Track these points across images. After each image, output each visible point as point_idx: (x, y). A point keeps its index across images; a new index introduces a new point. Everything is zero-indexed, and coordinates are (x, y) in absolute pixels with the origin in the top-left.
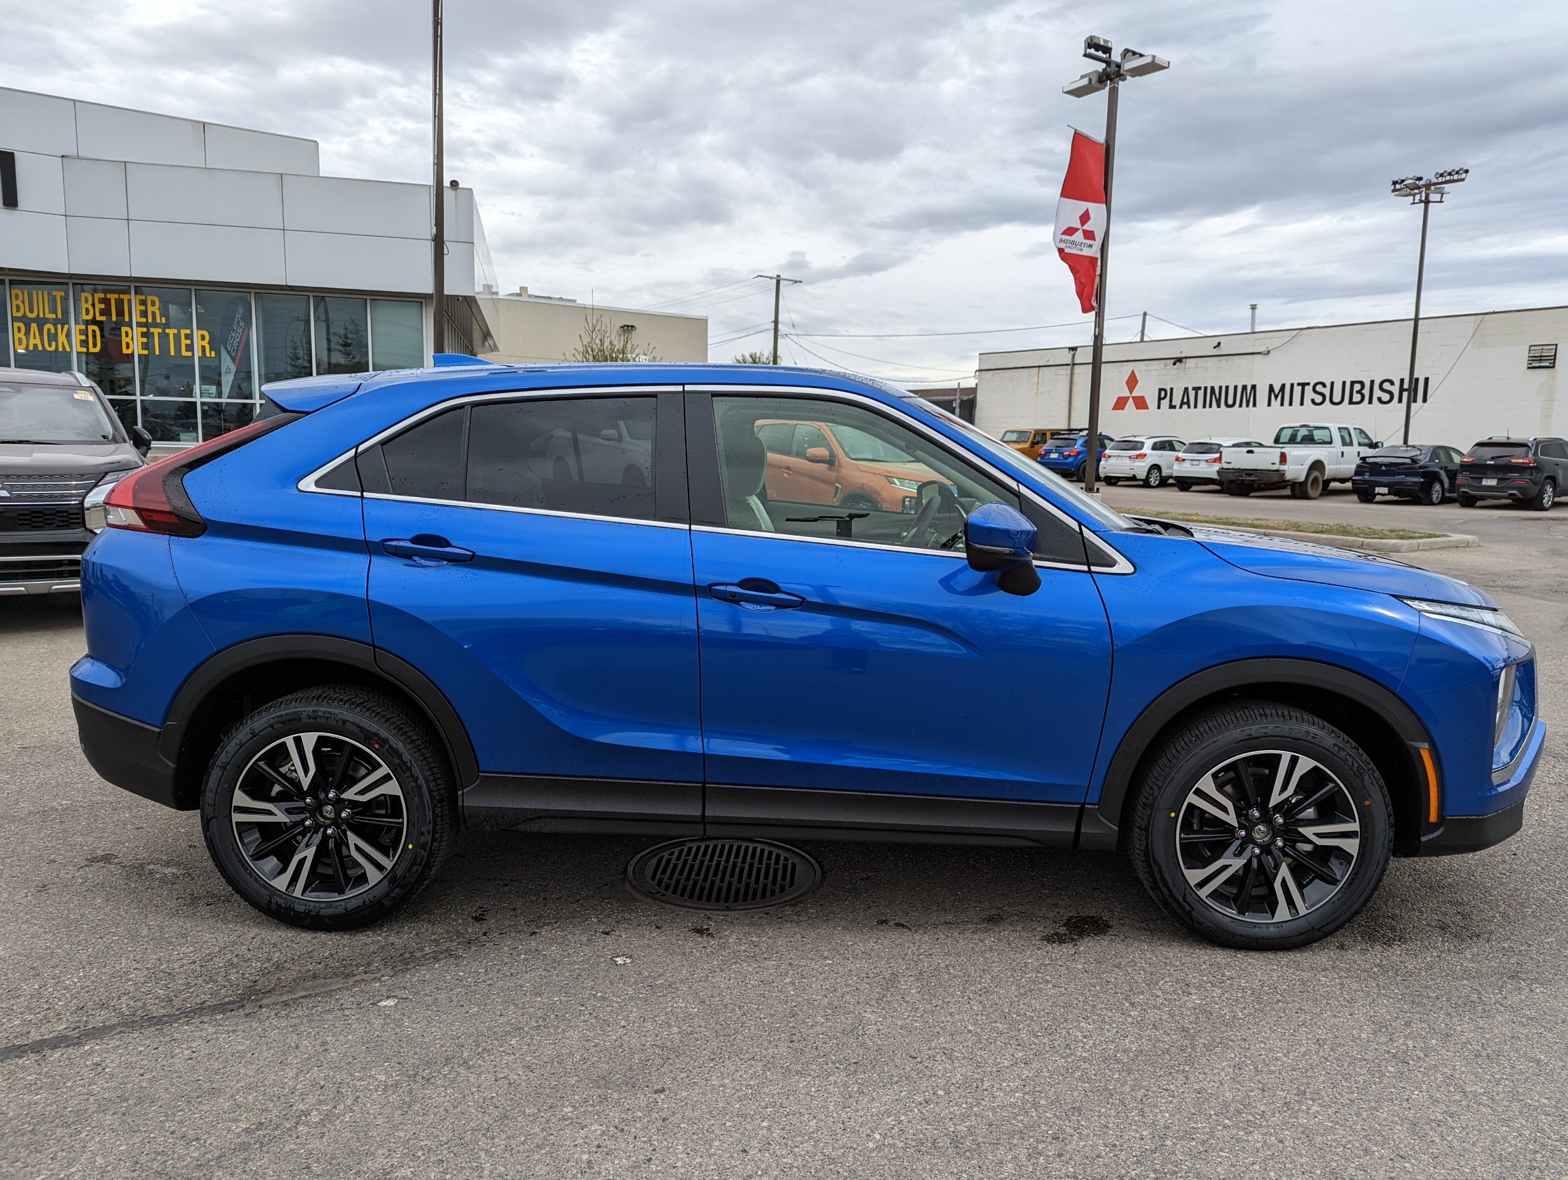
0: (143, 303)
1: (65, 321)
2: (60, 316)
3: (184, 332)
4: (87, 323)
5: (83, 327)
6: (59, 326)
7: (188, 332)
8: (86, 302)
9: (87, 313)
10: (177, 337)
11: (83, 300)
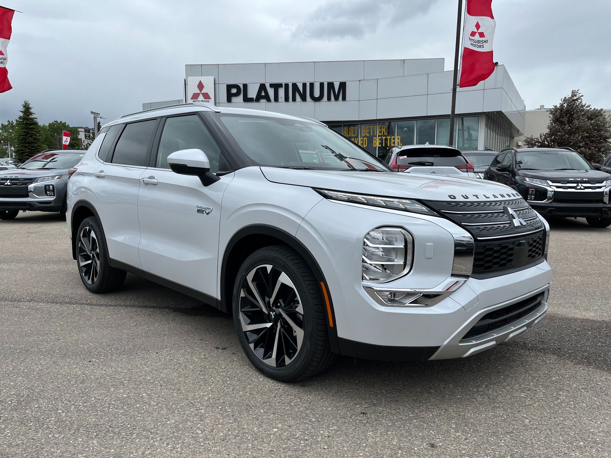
0: (381, 128)
1: (357, 137)
2: (356, 136)
3: (392, 137)
4: (364, 137)
5: (362, 138)
6: (356, 139)
7: (394, 137)
8: (364, 130)
9: (364, 134)
10: (390, 139)
11: (363, 129)
